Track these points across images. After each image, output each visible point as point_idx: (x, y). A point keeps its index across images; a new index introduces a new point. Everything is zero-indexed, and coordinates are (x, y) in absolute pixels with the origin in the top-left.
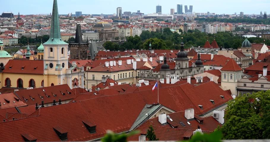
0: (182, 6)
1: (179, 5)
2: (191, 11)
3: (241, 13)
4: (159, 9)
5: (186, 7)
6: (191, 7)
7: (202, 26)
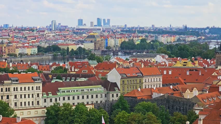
0: (101, 19)
1: (98, 18)
2: (109, 24)
3: (152, 25)
4: (80, 22)
5: (104, 20)
6: (109, 20)
7: (155, 37)
